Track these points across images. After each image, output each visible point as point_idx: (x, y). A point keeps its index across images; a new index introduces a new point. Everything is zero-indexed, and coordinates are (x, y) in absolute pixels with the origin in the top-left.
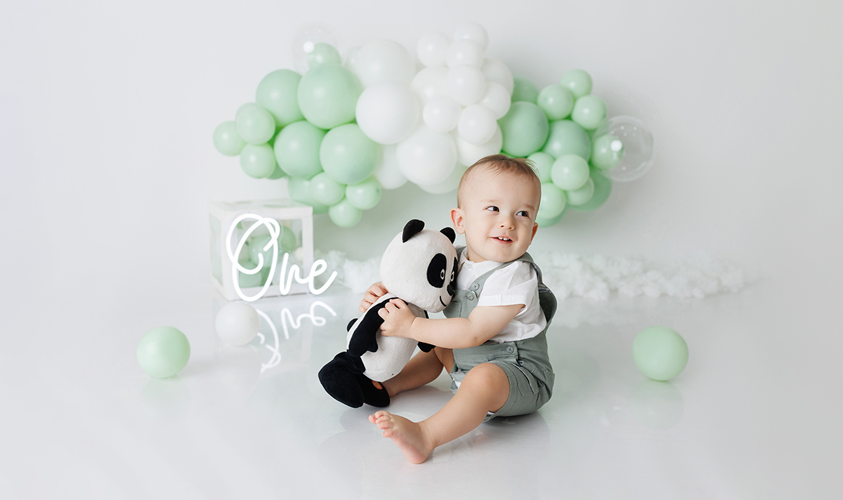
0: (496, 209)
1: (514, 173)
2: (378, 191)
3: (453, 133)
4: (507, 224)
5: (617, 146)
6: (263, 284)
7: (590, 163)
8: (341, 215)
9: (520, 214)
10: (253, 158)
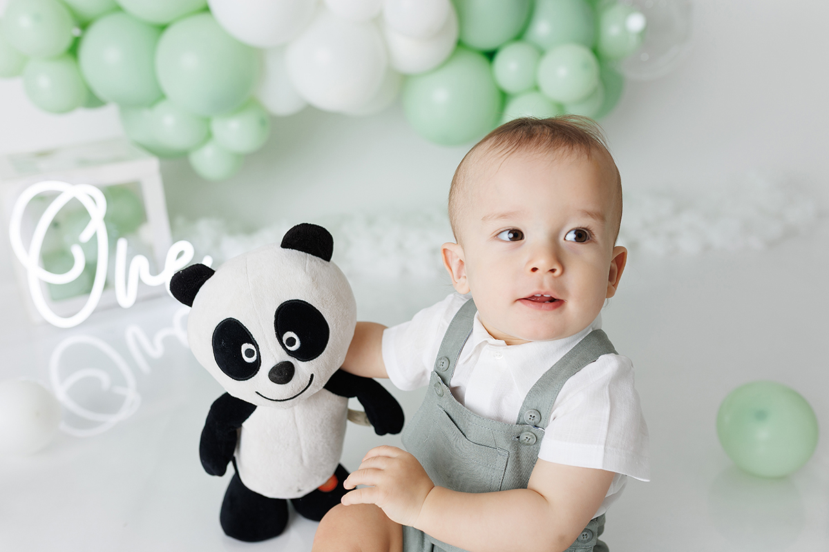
0: (517, 235)
1: (542, 147)
2: (262, 123)
3: (377, 21)
4: (543, 263)
5: (636, 22)
6: (88, 291)
7: (596, 51)
8: (208, 162)
9: (571, 236)
10: (44, 82)
